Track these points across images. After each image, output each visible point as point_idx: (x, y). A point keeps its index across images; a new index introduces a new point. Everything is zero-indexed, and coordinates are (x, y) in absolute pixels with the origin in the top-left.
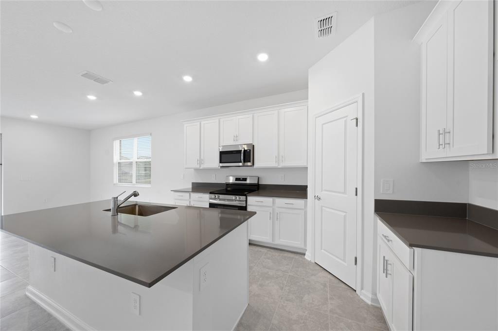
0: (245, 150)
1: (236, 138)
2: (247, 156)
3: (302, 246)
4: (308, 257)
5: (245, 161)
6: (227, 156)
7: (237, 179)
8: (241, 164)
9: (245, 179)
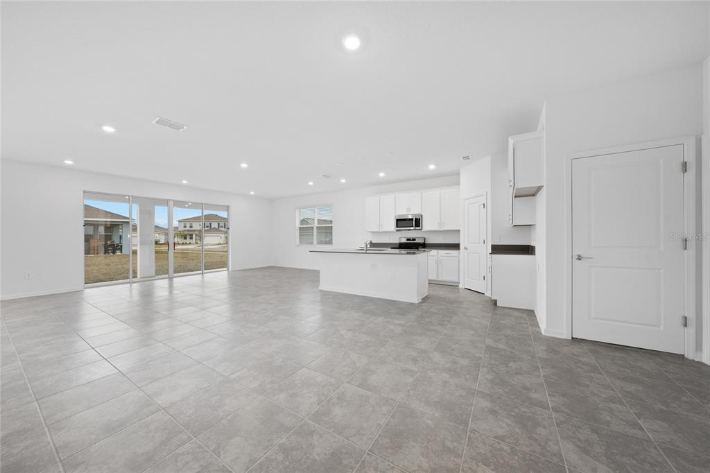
0: (416, 219)
1: (408, 209)
2: (417, 222)
3: (457, 280)
4: (461, 286)
5: (416, 226)
6: (401, 223)
7: (408, 240)
8: (412, 228)
9: (414, 240)
